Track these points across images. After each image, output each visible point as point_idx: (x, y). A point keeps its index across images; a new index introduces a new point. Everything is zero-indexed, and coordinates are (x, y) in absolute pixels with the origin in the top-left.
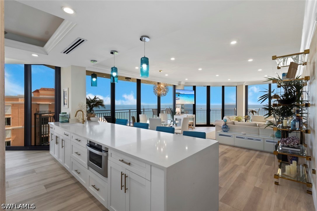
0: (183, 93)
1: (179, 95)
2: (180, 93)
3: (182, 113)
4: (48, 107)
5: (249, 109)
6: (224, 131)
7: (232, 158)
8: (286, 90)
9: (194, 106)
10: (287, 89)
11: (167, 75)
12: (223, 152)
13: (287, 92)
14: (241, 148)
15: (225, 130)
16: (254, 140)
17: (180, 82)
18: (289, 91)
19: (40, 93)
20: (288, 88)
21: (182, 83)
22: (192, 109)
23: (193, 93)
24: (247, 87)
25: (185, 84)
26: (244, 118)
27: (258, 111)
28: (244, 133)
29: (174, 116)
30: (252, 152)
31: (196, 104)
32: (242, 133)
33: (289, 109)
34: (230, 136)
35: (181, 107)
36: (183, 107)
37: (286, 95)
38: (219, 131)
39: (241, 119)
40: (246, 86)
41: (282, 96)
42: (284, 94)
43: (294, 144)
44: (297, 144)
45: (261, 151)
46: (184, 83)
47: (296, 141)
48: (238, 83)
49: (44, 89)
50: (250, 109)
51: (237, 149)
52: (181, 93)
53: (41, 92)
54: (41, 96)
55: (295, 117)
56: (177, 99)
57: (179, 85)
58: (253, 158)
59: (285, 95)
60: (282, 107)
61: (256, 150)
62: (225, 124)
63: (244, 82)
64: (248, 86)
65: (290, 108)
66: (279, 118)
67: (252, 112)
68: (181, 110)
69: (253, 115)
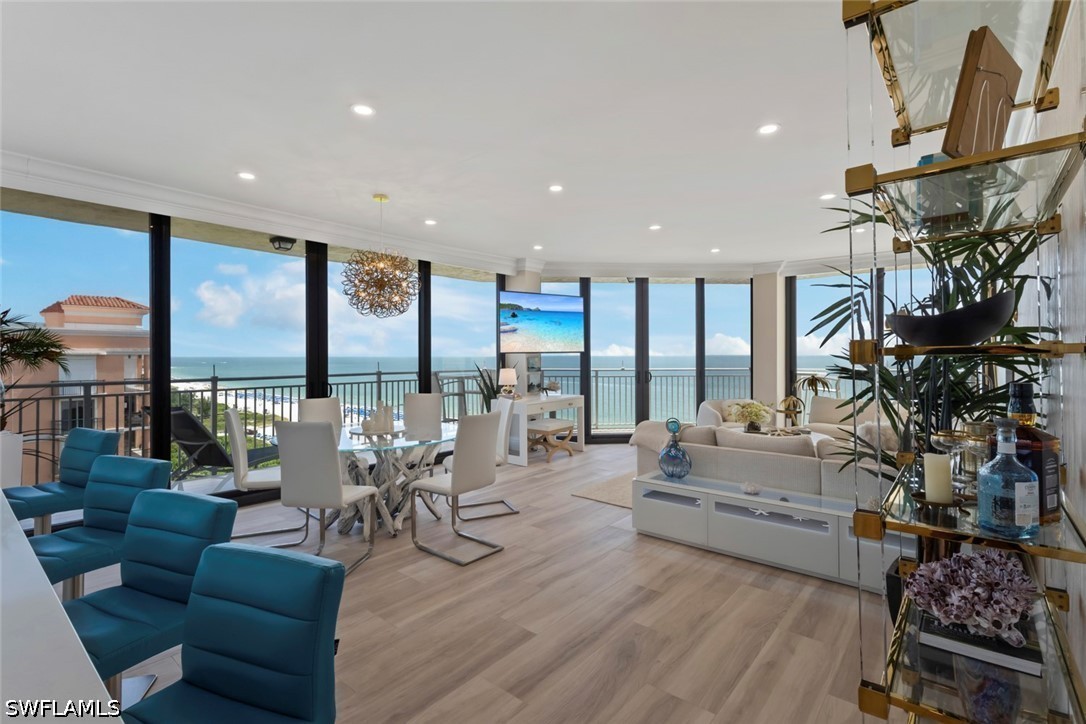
0: (533, 308)
1: (514, 316)
2: (519, 308)
3: (530, 387)
4: (92, 364)
5: (800, 370)
6: (671, 476)
7: (666, 640)
8: (942, 273)
9: (585, 357)
10: (947, 267)
11: (430, 222)
12: (640, 588)
13: (946, 285)
14: (739, 559)
15: (671, 469)
16: (797, 522)
17: (519, 261)
18: (956, 280)
19: (66, 313)
20: (949, 258)
21: (531, 266)
22: (579, 374)
23: (580, 308)
24: (790, 283)
25: (543, 270)
26: (783, 409)
28: (749, 490)
29: (492, 401)
30: (783, 585)
31: (593, 354)
32: (744, 487)
33: (955, 374)
34: (691, 501)
35: (528, 363)
36: (535, 363)
37: (941, 297)
38: (646, 478)
39: (763, 413)
40: (786, 278)
41: (922, 307)
42: (932, 297)
43: (997, 624)
44: (1015, 620)
45: (827, 582)
46: (542, 267)
47: (1011, 601)
48: (756, 265)
49: (81, 301)
50: (803, 371)
51: (714, 567)
52: (525, 305)
53: (68, 310)
54: (68, 327)
55: (1007, 440)
56: (505, 332)
57: (520, 272)
58: (777, 632)
59: (935, 300)
60: (925, 365)
61: (805, 576)
62: (675, 444)
63: (778, 264)
64: (795, 277)
65: (961, 371)
66: (909, 420)
67: (813, 382)
68: (528, 376)
69: (816, 394)
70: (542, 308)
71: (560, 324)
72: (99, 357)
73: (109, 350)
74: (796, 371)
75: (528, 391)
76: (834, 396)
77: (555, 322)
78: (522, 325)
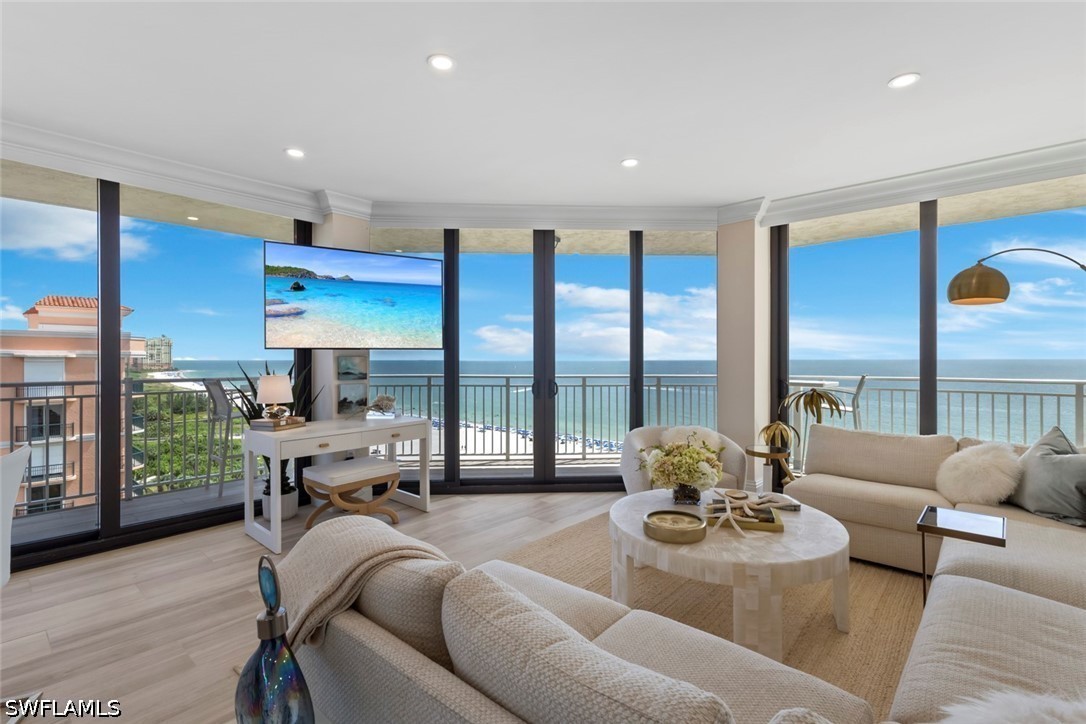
0: (338, 274)
1: (298, 288)
2: (309, 275)
5: (793, 379)
19: (40, 314)
23: (434, 276)
24: (779, 235)
27: (853, 390)
40: (772, 228)
50: (798, 382)
52: (321, 270)
53: (42, 311)
54: (42, 328)
63: (754, 204)
64: (786, 227)
67: (814, 399)
68: (339, 387)
69: (819, 421)
70: (356, 276)
71: (393, 304)
72: (68, 359)
73: (79, 352)
74: (786, 379)
75: (339, 411)
76: (850, 427)
77: (384, 302)
78: (312, 303)
